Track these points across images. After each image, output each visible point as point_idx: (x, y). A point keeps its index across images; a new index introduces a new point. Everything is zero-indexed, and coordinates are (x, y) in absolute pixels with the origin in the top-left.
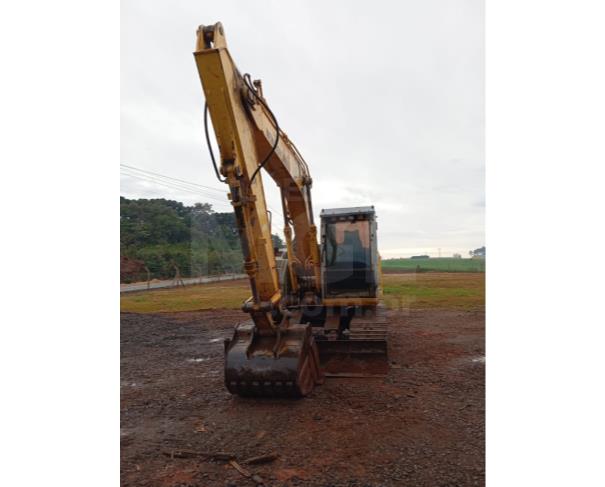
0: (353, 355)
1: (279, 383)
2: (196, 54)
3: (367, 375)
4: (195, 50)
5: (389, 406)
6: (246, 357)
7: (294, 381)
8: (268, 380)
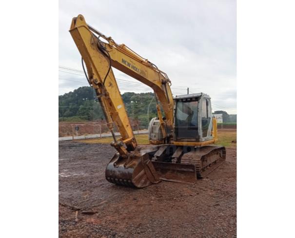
0: (178, 171)
1: (125, 180)
2: (70, 31)
3: (184, 182)
4: (69, 30)
5: (175, 198)
6: (114, 167)
7: (131, 180)
8: (121, 178)
